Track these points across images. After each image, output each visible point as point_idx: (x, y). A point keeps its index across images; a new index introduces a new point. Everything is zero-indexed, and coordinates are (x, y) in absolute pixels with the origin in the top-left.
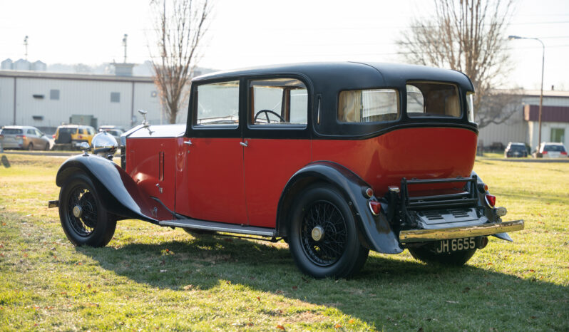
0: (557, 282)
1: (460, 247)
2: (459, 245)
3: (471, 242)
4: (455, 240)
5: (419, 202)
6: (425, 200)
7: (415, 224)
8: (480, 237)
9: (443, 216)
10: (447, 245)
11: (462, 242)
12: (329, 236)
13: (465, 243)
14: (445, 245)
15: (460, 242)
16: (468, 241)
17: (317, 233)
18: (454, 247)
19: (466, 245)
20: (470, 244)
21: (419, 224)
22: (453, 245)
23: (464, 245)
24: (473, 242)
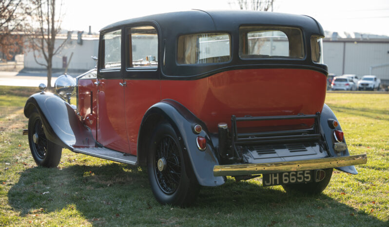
0: (378, 217)
1: (293, 179)
2: (291, 177)
3: (306, 175)
4: (287, 174)
5: (250, 138)
6: (256, 136)
7: (240, 158)
8: (316, 170)
9: (276, 151)
10: (277, 178)
11: (296, 175)
12: (170, 166)
13: (299, 176)
14: (274, 178)
15: (293, 175)
16: (303, 174)
17: (161, 163)
18: (286, 180)
19: (300, 178)
20: (304, 177)
21: (244, 159)
22: (284, 178)
23: (297, 178)
24: (309, 175)
